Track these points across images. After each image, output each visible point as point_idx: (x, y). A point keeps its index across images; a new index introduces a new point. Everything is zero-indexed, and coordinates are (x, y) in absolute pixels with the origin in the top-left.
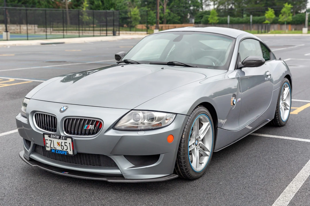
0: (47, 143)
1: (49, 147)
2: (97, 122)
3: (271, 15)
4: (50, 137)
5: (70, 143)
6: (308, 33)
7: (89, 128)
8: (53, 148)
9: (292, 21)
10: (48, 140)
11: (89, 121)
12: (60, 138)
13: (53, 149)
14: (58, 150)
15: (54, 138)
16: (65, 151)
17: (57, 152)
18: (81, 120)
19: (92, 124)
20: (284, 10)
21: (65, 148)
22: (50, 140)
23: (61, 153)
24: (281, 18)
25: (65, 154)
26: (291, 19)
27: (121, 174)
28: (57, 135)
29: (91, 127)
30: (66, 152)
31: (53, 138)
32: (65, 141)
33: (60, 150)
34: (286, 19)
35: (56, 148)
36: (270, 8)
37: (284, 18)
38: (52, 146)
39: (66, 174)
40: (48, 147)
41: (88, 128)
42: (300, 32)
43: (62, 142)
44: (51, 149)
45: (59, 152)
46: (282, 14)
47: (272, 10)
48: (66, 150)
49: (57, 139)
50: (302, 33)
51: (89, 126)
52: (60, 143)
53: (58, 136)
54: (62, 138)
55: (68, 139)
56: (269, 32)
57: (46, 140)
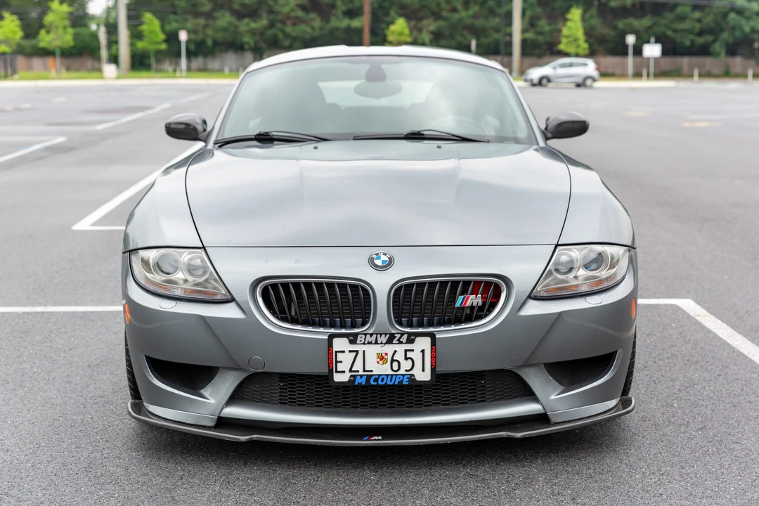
0: (341, 362)
1: (347, 370)
2: (488, 284)
3: (14, 32)
4: (353, 342)
5: (423, 351)
6: (118, 78)
7: (468, 304)
8: (361, 373)
9: (74, 47)
10: (344, 352)
11: (467, 284)
12: (390, 341)
13: (361, 376)
14: (380, 375)
15: (370, 343)
16: (403, 375)
17: (376, 380)
18: (444, 284)
19: (475, 292)
20: (49, 18)
21: (406, 365)
22: (350, 351)
23: (389, 383)
24: (45, 39)
25: (405, 383)
26: (72, 43)
27: (544, 412)
28: (381, 335)
29: (474, 300)
30: (406, 377)
31: (364, 344)
32: (409, 347)
33: (387, 375)
34: (57, 43)
35: (372, 371)
36: (7, 11)
37: (54, 40)
38: (358, 366)
39: (377, 441)
40: (344, 372)
41: (465, 304)
42: (96, 74)
43: (395, 351)
44: (351, 376)
45: (382, 381)
46: (47, 29)
47: (15, 17)
48: (406, 371)
49: (382, 343)
50: (102, 78)
51: (468, 297)
52: (386, 354)
53: (386, 334)
54: (399, 340)
55: (418, 339)
56: (16, 76)
57: (336, 352)
